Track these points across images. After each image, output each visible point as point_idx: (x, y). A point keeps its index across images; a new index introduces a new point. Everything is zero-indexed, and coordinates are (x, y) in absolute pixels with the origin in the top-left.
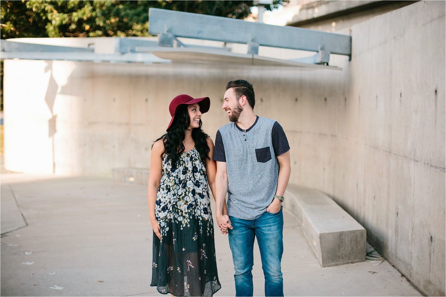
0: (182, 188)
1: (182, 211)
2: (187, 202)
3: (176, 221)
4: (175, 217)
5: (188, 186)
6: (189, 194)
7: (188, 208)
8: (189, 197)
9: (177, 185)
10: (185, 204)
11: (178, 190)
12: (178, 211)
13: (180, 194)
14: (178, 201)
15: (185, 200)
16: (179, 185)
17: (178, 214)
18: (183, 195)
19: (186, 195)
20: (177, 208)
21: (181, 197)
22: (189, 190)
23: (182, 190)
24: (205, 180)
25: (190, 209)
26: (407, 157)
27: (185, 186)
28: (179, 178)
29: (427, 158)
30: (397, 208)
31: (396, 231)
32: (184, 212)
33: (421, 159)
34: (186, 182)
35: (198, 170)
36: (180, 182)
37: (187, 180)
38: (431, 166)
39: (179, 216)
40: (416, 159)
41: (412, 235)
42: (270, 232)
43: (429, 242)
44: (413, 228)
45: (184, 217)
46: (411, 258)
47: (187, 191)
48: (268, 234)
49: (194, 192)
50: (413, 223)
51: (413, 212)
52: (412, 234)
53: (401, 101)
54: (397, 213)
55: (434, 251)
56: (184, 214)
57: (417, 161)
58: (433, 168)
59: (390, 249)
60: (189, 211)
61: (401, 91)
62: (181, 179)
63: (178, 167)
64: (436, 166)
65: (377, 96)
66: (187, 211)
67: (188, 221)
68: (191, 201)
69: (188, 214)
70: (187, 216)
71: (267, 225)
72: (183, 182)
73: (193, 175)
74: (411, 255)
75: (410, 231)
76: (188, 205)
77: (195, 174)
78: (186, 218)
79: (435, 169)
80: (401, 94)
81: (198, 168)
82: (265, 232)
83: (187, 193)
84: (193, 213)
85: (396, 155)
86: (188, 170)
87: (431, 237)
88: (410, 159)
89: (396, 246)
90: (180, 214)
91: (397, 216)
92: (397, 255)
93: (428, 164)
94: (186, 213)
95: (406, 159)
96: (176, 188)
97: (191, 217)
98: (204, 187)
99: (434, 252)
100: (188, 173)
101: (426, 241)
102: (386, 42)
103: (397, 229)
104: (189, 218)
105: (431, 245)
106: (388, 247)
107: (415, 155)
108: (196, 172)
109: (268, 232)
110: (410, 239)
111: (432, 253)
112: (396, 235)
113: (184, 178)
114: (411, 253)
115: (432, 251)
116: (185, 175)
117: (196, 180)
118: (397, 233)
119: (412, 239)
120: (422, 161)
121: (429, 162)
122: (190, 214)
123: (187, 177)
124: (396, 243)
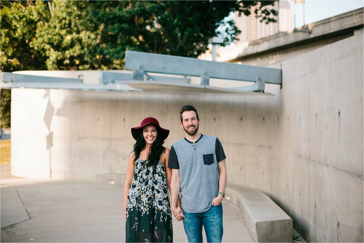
0: (145, 185)
1: (143, 202)
2: (148, 196)
3: (139, 209)
4: (139, 206)
5: (149, 183)
6: (149, 189)
7: (148, 200)
8: (149, 192)
9: (141, 183)
10: (146, 197)
11: (142, 187)
12: (141, 202)
13: (143, 189)
14: (142, 195)
15: (146, 194)
16: (143, 183)
17: (141, 204)
18: (145, 190)
19: (147, 190)
20: (141, 200)
21: (143, 192)
22: (150, 187)
23: (145, 186)
24: (162, 180)
25: (150, 201)
26: (321, 163)
27: (147, 184)
28: (143, 178)
29: (334, 163)
30: (315, 202)
31: (315, 220)
32: (145, 203)
33: (331, 164)
34: (147, 181)
35: (157, 172)
36: (144, 181)
37: (149, 179)
38: (337, 169)
39: (142, 206)
40: (327, 164)
41: (326, 223)
42: (214, 220)
43: (337, 227)
44: (326, 217)
45: (145, 207)
46: (325, 240)
47: (148, 187)
48: (212, 222)
49: (153, 188)
50: (326, 213)
51: (326, 205)
52: (326, 221)
53: (316, 120)
54: (316, 206)
55: (340, 233)
56: (145, 205)
57: (328, 166)
58: (338, 171)
59: (311, 234)
60: (149, 202)
61: (316, 113)
62: (145, 179)
63: (143, 170)
64: (340, 169)
65: (300, 116)
66: (147, 202)
67: (147, 210)
68: (151, 195)
69: (148, 204)
70: (147, 206)
71: (212, 215)
72: (145, 181)
73: (153, 176)
74: (325, 238)
75: (324, 219)
76: (148, 197)
77: (154, 175)
78: (146, 207)
79: (340, 171)
80: (316, 115)
81: (157, 171)
82: (210, 220)
83: (148, 189)
84: (152, 204)
85: (314, 161)
86: (150, 172)
87: (339, 223)
88: (323, 164)
89: (315, 232)
90: (142, 204)
91: (315, 208)
92: (316, 239)
93: (335, 168)
94: (146, 204)
95: (321, 164)
96: (140, 185)
97: (150, 207)
98: (161, 185)
99: (340, 235)
100: (150, 175)
101: (335, 226)
102: (305, 75)
103: (315, 219)
104: (149, 208)
105: (339, 229)
106: (309, 233)
107: (326, 161)
108: (155, 174)
109: (212, 220)
110: (324, 226)
111: (339, 236)
112: (315, 223)
113: (146, 178)
114: (326, 236)
115: (339, 233)
116: (147, 176)
117: (155, 180)
118: (315, 221)
119: (326, 226)
120: (331, 166)
121: (336, 166)
122: (149, 204)
123: (149, 178)
124: (315, 229)
